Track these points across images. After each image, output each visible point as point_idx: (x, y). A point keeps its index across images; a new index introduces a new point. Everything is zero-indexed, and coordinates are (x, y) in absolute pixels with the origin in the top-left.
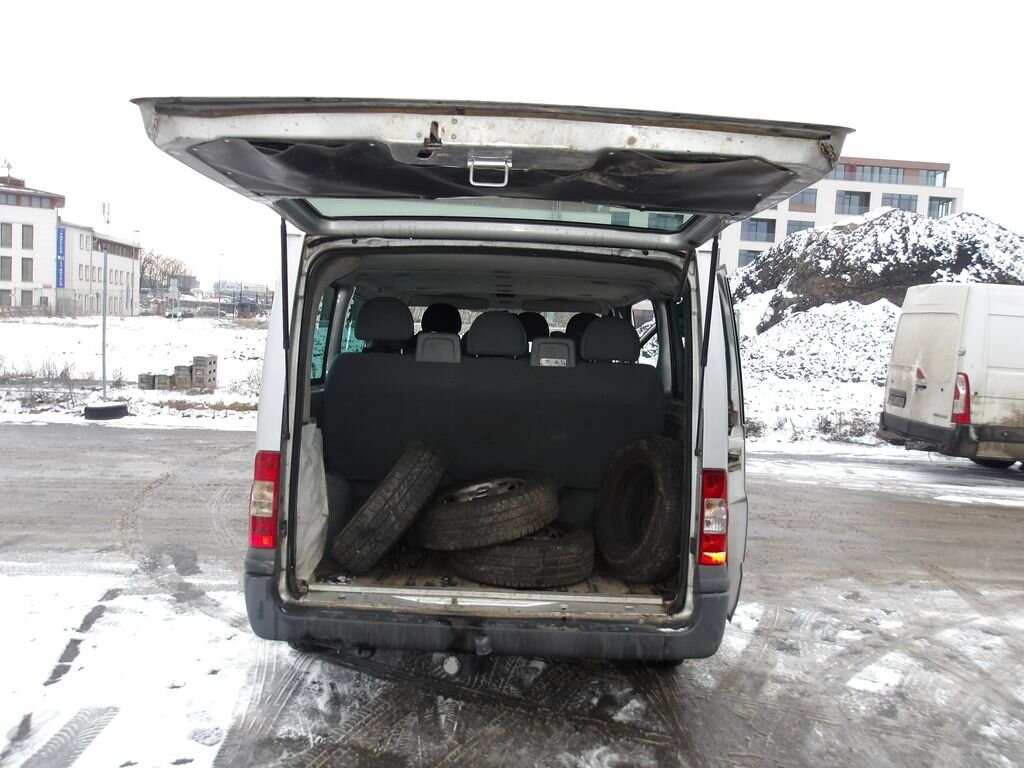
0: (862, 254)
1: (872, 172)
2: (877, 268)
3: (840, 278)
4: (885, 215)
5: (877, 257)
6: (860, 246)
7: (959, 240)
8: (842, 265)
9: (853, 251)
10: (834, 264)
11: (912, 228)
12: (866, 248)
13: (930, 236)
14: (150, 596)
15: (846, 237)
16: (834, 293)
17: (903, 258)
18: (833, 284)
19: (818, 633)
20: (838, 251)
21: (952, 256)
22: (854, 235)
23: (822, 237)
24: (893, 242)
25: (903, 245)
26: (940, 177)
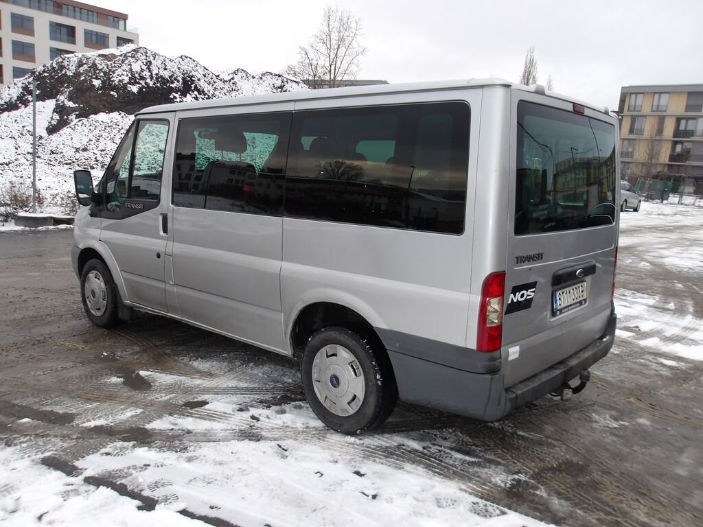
0: (123, 77)
2: (135, 89)
3: (109, 93)
4: (134, 50)
5: (133, 81)
6: (119, 71)
7: (183, 74)
8: (110, 85)
9: (115, 75)
10: (103, 82)
11: (153, 61)
12: (124, 73)
13: (165, 69)
15: (109, 63)
16: (107, 105)
17: (151, 84)
18: (105, 98)
20: (105, 73)
21: (180, 84)
22: (114, 63)
23: (90, 61)
24: (142, 70)
25: (150, 74)
26: (121, 23)
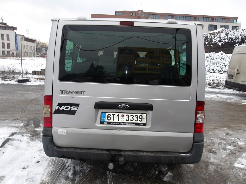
0: (216, 40)
1: (218, 20)
2: (220, 44)
3: (210, 46)
4: (223, 30)
5: (220, 41)
6: (216, 38)
7: (242, 36)
8: (211, 43)
9: (214, 39)
10: (209, 43)
11: (229, 33)
12: (217, 38)
13: (234, 35)
14: (24, 135)
15: (212, 36)
16: (209, 50)
17: (227, 41)
18: (209, 48)
19: (221, 146)
20: (210, 39)
21: (240, 40)
22: (214, 35)
23: (206, 36)
24: (224, 37)
25: (227, 38)
26: (235, 21)
